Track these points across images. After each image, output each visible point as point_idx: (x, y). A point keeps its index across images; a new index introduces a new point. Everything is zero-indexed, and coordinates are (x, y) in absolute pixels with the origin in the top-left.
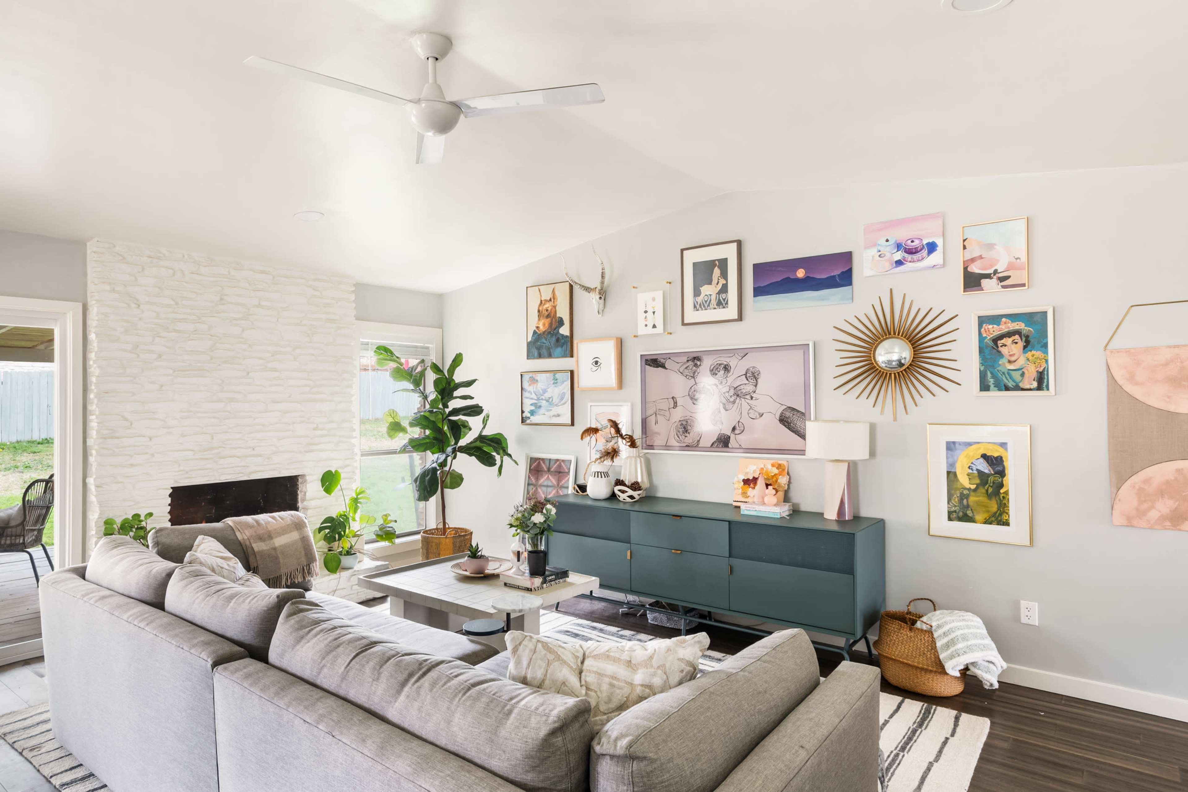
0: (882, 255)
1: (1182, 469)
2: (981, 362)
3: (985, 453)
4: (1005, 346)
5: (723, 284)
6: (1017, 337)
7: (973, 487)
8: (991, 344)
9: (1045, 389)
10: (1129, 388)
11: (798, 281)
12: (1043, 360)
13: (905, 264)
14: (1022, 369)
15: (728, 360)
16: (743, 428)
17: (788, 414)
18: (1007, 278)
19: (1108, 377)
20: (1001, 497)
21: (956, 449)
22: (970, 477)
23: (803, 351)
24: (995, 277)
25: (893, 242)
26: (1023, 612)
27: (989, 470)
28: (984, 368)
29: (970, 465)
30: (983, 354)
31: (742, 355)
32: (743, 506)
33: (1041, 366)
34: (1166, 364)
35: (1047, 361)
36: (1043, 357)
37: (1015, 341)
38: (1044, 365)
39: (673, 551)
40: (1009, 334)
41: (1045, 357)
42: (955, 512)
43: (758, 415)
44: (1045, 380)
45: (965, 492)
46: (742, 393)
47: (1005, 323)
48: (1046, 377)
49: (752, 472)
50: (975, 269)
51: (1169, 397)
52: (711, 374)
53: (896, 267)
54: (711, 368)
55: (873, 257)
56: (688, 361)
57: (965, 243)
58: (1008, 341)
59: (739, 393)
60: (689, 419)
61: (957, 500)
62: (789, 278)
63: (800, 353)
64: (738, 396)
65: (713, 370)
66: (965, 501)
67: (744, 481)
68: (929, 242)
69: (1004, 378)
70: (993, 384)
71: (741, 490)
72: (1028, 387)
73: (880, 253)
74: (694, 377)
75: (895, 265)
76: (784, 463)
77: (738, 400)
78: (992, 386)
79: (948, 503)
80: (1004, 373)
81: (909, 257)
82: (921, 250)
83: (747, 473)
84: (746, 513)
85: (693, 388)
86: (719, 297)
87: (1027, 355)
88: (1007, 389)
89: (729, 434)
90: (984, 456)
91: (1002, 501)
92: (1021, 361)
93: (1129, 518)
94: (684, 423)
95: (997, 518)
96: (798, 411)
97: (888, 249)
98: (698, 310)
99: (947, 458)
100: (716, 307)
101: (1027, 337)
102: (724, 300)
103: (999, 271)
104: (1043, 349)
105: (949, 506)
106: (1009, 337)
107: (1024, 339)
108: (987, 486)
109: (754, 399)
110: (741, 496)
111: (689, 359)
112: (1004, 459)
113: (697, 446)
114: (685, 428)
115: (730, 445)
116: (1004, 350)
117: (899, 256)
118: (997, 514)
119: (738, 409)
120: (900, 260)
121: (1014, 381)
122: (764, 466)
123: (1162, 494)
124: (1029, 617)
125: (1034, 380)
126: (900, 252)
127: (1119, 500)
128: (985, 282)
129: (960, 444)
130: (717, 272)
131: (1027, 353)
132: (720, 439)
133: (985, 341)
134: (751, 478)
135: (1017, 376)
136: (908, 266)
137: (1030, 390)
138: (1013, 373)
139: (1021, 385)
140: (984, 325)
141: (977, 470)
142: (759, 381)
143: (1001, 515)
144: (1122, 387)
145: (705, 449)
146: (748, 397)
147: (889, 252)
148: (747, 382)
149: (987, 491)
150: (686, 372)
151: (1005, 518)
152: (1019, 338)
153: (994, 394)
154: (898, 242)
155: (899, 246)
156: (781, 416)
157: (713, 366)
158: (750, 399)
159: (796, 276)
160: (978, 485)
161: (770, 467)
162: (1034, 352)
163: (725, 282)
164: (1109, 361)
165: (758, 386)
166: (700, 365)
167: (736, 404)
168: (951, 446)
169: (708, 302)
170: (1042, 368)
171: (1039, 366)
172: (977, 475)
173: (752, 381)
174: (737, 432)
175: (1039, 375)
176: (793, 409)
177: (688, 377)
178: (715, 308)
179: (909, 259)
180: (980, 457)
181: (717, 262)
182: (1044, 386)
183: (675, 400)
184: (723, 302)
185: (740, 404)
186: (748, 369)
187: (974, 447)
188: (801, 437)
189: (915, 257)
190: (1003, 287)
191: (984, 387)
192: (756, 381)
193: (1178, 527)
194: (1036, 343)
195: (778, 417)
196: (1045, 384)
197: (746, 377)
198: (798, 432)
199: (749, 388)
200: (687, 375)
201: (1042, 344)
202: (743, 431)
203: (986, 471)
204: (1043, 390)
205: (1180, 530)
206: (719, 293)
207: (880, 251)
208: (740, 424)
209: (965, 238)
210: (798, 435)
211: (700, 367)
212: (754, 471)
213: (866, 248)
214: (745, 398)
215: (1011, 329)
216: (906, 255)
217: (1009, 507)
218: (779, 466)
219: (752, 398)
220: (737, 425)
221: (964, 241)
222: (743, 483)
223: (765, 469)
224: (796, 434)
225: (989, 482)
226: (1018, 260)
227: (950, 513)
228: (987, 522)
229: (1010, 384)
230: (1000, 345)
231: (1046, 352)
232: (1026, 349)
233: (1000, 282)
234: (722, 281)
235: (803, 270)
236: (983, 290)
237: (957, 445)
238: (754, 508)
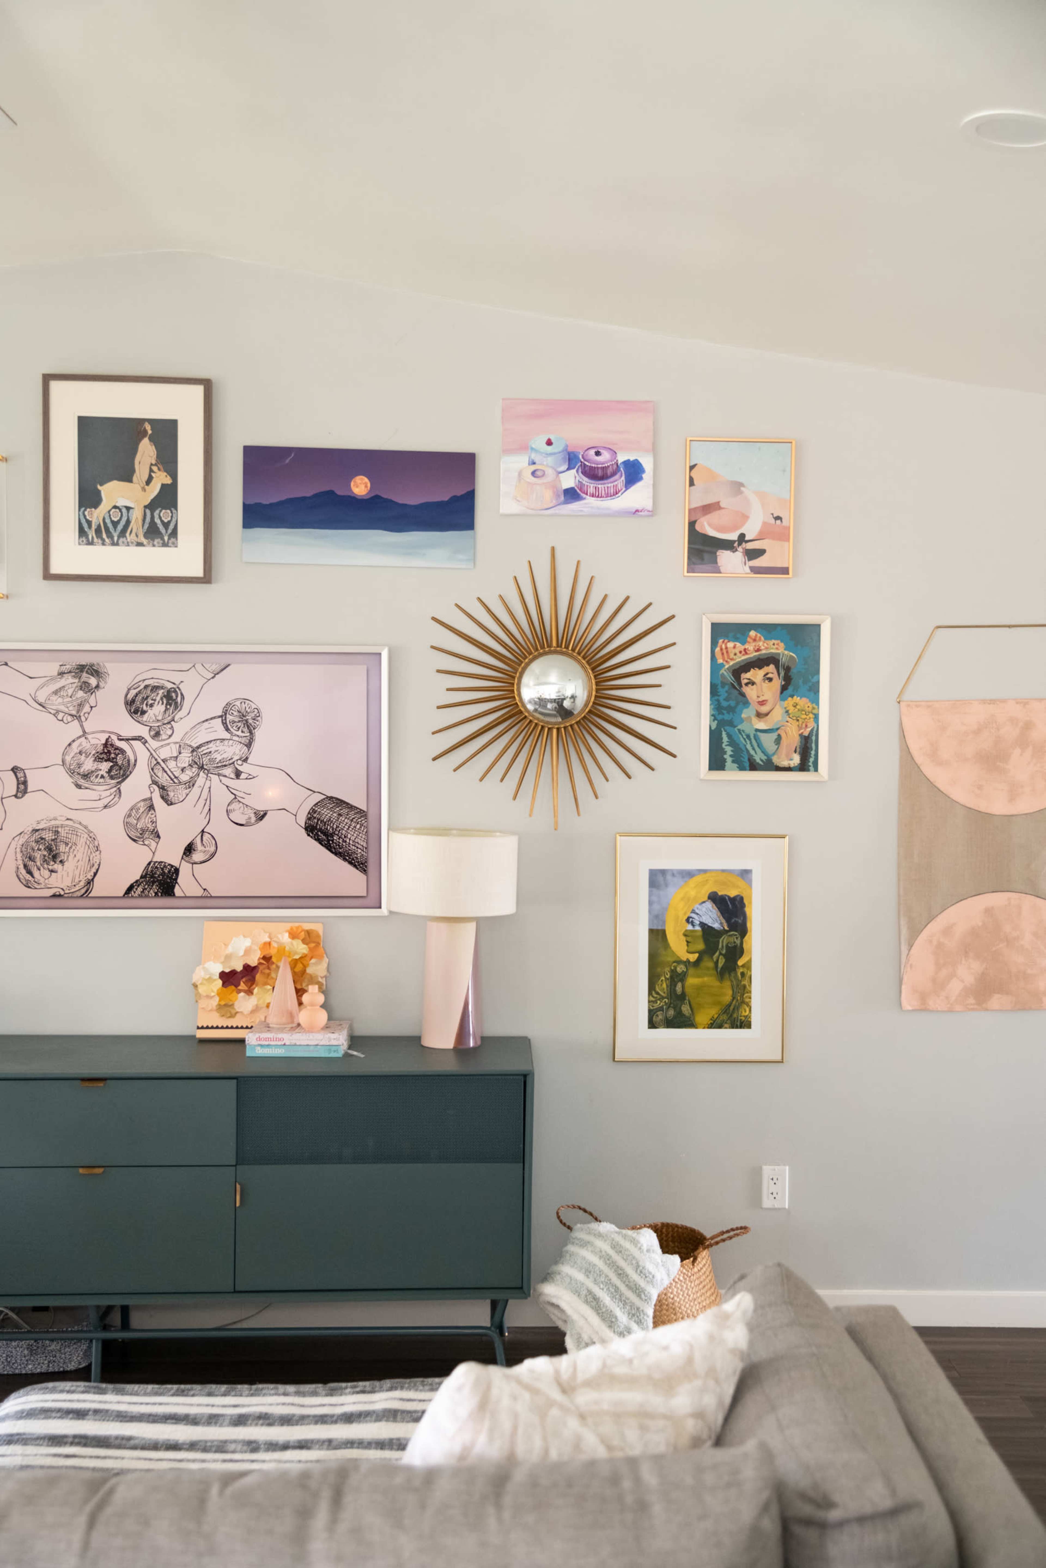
0: (539, 473)
1: (993, 908)
2: (713, 712)
3: (714, 890)
4: (753, 683)
5: (163, 485)
6: (772, 668)
7: (693, 957)
8: (730, 678)
9: (812, 768)
10: (929, 770)
11: (353, 502)
12: (811, 716)
13: (585, 499)
14: (778, 729)
15: (176, 678)
16: (213, 849)
17: (326, 813)
18: (761, 552)
19: (901, 750)
20: (739, 974)
21: (667, 885)
22: (689, 939)
23: (365, 667)
24: (740, 549)
25: (561, 449)
26: (767, 1186)
27: (721, 924)
28: (717, 725)
29: (689, 914)
30: (716, 698)
31: (215, 667)
32: (251, 1038)
33: (806, 726)
34: (978, 732)
35: (816, 717)
36: (810, 709)
37: (769, 676)
38: (811, 725)
39: (81, 1171)
40: (760, 663)
41: (814, 708)
42: (661, 1009)
43: (253, 816)
44: (813, 752)
45: (680, 969)
46: (212, 761)
47: (755, 640)
48: (813, 745)
49: (242, 953)
50: (707, 527)
51: (980, 787)
52: (130, 712)
53: (566, 502)
54: (130, 696)
55: (520, 474)
56: (61, 674)
57: (693, 474)
58: (756, 675)
59: (205, 760)
60: (62, 826)
61: (664, 986)
62: (331, 493)
63: (358, 673)
64: (201, 768)
65: (133, 701)
66: (679, 985)
67: (223, 976)
68: (629, 460)
69: (749, 747)
70: (731, 756)
71: (217, 999)
72: (785, 763)
73: (533, 468)
74: (79, 718)
75: (562, 498)
76: (318, 928)
77: (201, 779)
78: (729, 760)
79: (650, 993)
80: (748, 736)
81: (591, 485)
82: (614, 474)
83: (228, 958)
84: (260, 1052)
85: (75, 745)
86: (152, 517)
87: (785, 703)
88: (753, 767)
89: (176, 864)
90: (714, 898)
91: (741, 981)
92: (777, 716)
93: (923, 997)
94: (49, 836)
95: (731, 1016)
96: (351, 807)
97: (550, 460)
98: (91, 543)
99: (651, 903)
100: (145, 541)
101: (788, 669)
102: (166, 525)
103: (747, 538)
104: (812, 694)
105: (652, 999)
106: (760, 668)
107: (782, 673)
108: (717, 954)
109: (243, 776)
110: (216, 1015)
111: (64, 669)
112: (745, 901)
113: (86, 895)
114: (49, 849)
115: (177, 891)
116: (751, 692)
117: (570, 480)
118: (732, 1008)
119: (202, 801)
120: (572, 489)
121: (764, 752)
122: (270, 937)
123: (966, 952)
124: (775, 1195)
125: (795, 752)
126: (574, 471)
127: (911, 966)
128: (725, 557)
129: (673, 875)
130: (146, 452)
131: (786, 699)
132: (152, 876)
133: (721, 672)
134: (239, 968)
135: (768, 741)
136: (590, 502)
137: (788, 769)
138: (763, 737)
139: (776, 760)
140: (721, 641)
141: (702, 925)
142: (258, 733)
143: (737, 1008)
144: (922, 768)
145: (107, 902)
146: (229, 771)
147: (552, 467)
148: (227, 735)
149: (716, 963)
150: (57, 703)
151: (744, 1014)
152: (775, 671)
153: (732, 775)
154: (570, 449)
155: (572, 459)
156: (309, 819)
157: (133, 693)
158: (233, 776)
159: (351, 490)
160: (701, 954)
161: (285, 938)
162: (796, 699)
163: (168, 481)
164: (905, 721)
165: (256, 745)
166: (97, 687)
167: (196, 790)
168: (657, 879)
169: (120, 527)
170: (809, 729)
171: (804, 726)
172: (700, 934)
173: (239, 733)
174: (197, 856)
175: (803, 741)
176: (340, 802)
177: (60, 716)
178: (140, 544)
179: (591, 490)
180: (706, 898)
181: (148, 427)
182: (810, 764)
183: (20, 775)
184: (162, 530)
185: (206, 790)
186: (228, 704)
187: (698, 878)
188: (355, 866)
189: (602, 486)
190: (756, 570)
191: (717, 763)
192: (251, 732)
193: (984, 1005)
194: (801, 681)
195: (302, 819)
196: (812, 760)
197: (224, 724)
198: (349, 855)
199: (232, 750)
200: (58, 711)
201: (810, 684)
202: (213, 855)
203: (716, 926)
204: (808, 770)
205: (987, 1010)
206: (152, 506)
207: (534, 463)
208: (206, 837)
209: (692, 464)
210: (350, 863)
211: (99, 693)
212: (247, 952)
213: (507, 451)
214: (219, 775)
215: (764, 652)
216: (585, 480)
217: (750, 992)
218: (309, 938)
219: (238, 774)
220: (198, 839)
221: (692, 468)
222: (220, 982)
223: (274, 945)
224: (345, 860)
225: (720, 946)
226: (778, 522)
227: (651, 1013)
228: (715, 1024)
229: (759, 757)
230: (744, 681)
231: (816, 701)
232: (785, 692)
233: (749, 560)
234: (161, 478)
235: (366, 480)
236: (720, 573)
237: (669, 877)
238: (280, 1040)
